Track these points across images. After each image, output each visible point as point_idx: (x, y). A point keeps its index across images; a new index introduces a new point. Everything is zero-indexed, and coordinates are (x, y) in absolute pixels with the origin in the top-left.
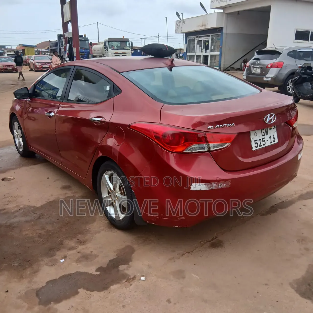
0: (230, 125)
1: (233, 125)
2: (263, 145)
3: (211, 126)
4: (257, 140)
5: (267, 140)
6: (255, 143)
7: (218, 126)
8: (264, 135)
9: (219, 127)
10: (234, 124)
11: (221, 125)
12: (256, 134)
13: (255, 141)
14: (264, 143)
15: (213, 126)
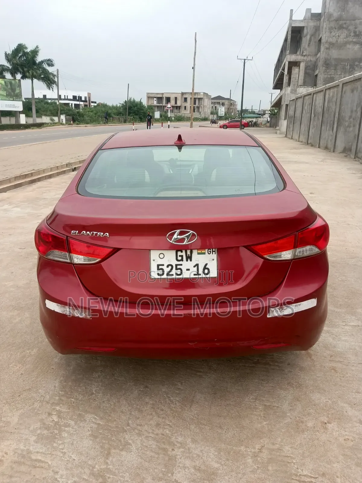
0: (102, 234)
1: (106, 235)
2: (174, 275)
3: (75, 231)
4: (163, 265)
5: (188, 270)
6: (158, 269)
7: (83, 233)
8: (182, 260)
9: (85, 235)
10: (108, 234)
11: (88, 232)
12: (162, 256)
13: (158, 266)
14: (179, 272)
15: (77, 232)
